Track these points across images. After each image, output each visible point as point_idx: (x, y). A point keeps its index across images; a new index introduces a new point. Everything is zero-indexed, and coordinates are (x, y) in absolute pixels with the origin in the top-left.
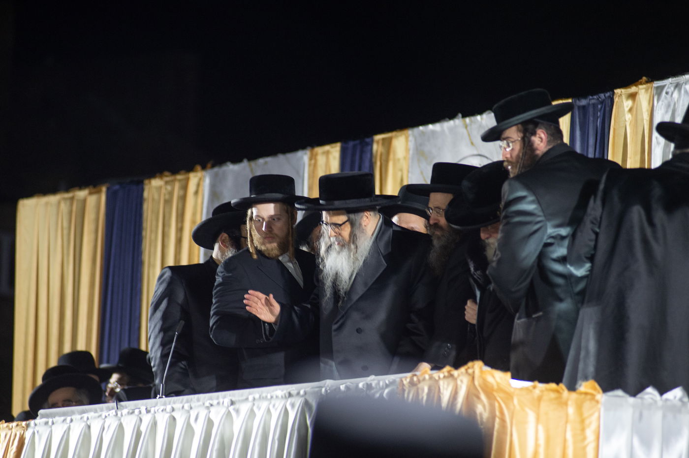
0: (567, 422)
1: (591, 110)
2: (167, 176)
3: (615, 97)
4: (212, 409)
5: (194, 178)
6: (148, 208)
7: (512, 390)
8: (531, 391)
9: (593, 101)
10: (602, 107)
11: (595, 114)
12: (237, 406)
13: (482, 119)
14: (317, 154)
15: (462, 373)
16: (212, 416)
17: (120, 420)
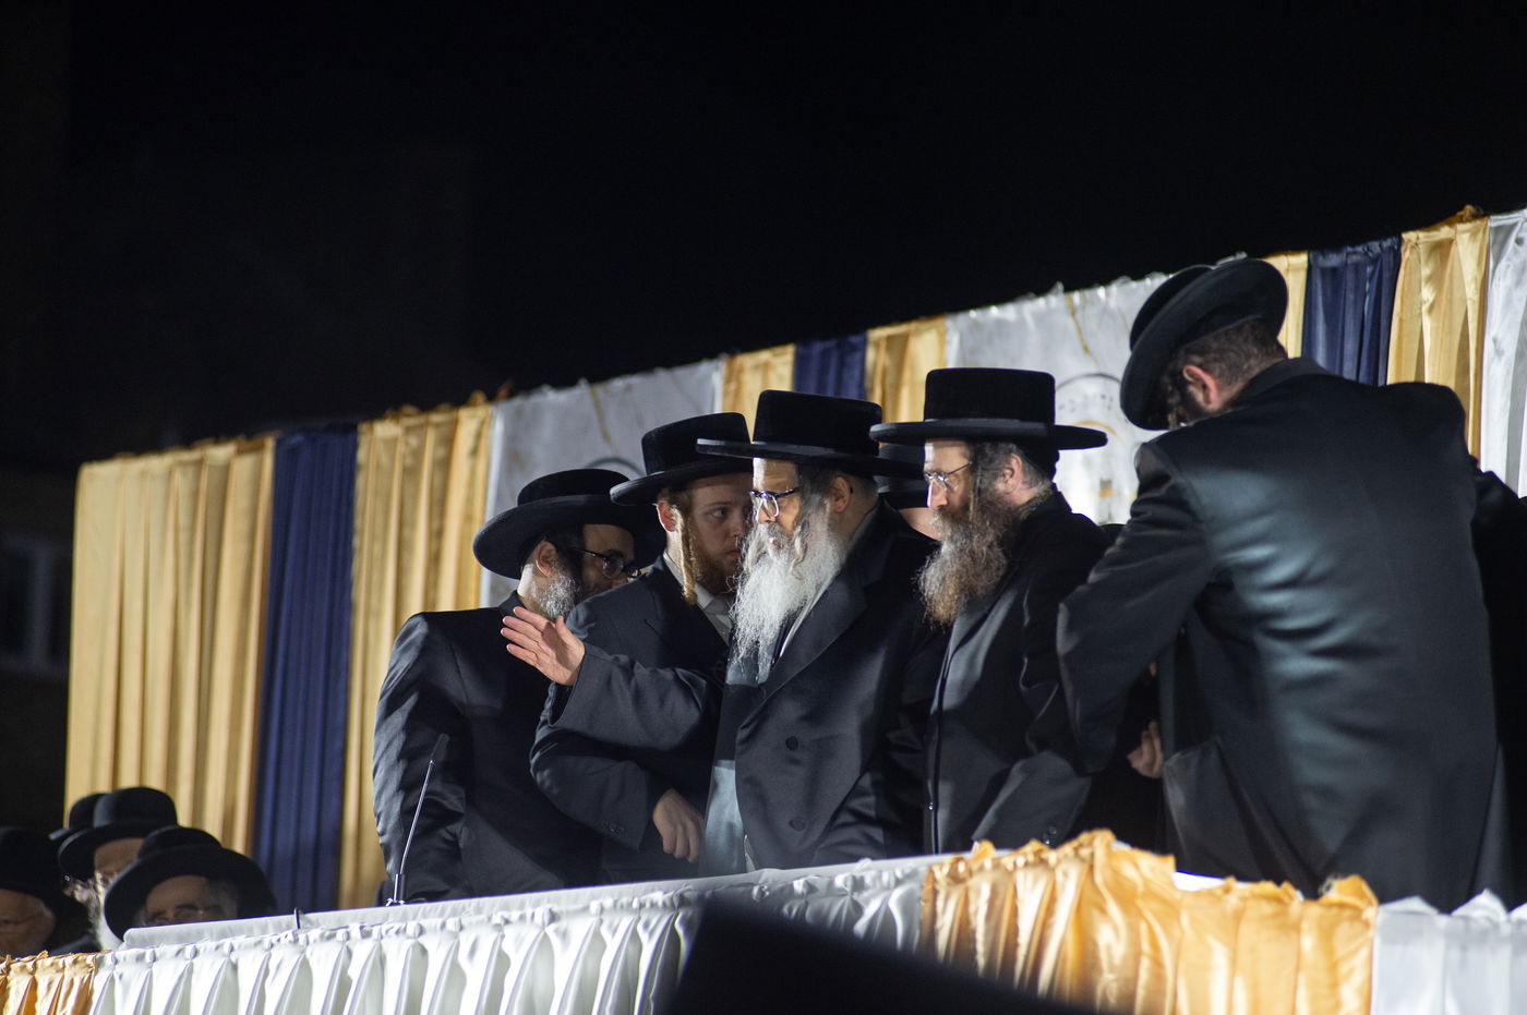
0: (1298, 969)
1: (1350, 276)
2: (408, 416)
3: (1403, 249)
4: (508, 931)
5: (469, 421)
6: (366, 487)
7: (1177, 896)
8: (1219, 899)
9: (1355, 258)
10: (1373, 273)
11: (1358, 288)
12: (562, 924)
13: (1107, 295)
14: (741, 371)
15: (1066, 856)
16: (508, 947)
17: (303, 952)
